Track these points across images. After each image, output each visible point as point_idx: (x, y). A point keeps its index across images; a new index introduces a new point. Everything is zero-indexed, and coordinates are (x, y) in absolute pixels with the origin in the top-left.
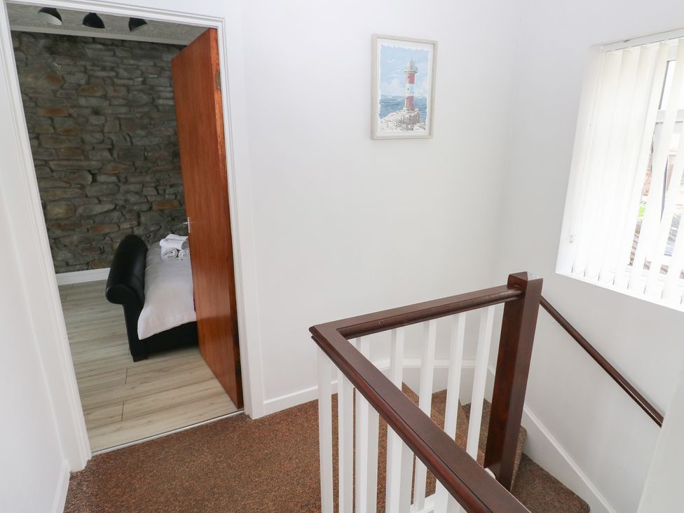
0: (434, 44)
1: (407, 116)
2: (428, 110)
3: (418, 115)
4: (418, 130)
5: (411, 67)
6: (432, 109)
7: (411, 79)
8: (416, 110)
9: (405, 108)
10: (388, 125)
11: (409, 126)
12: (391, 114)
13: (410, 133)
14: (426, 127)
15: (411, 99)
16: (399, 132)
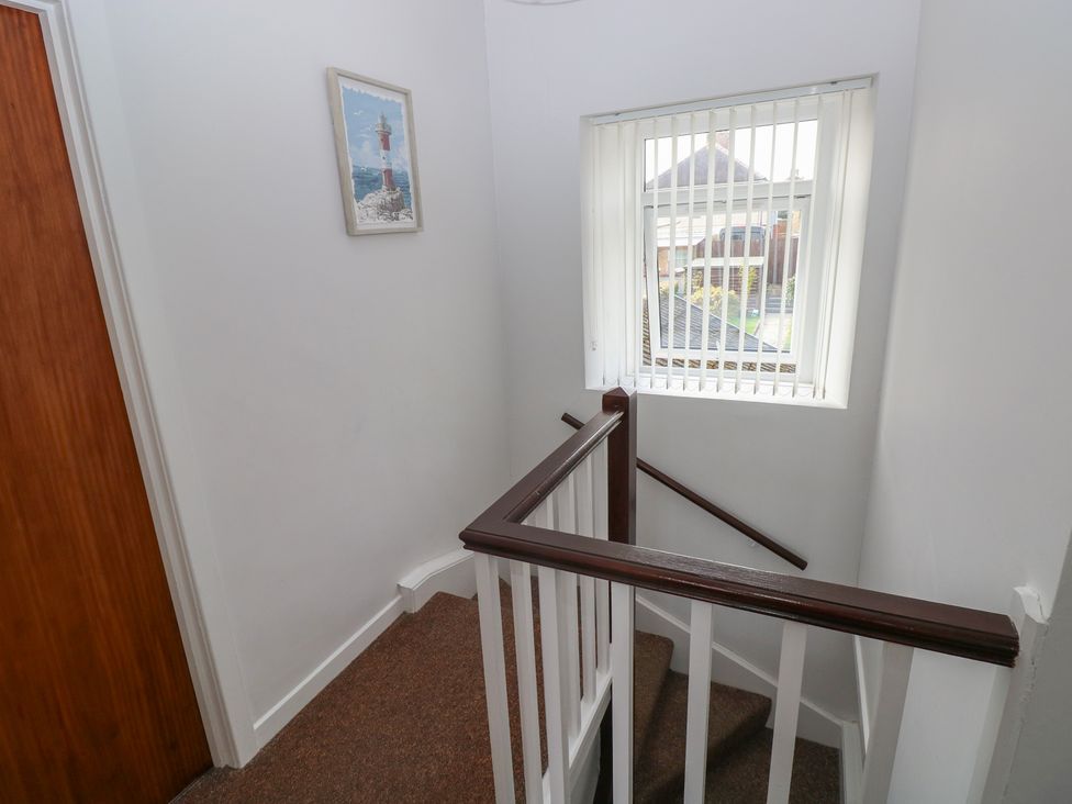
0: (406, 94)
1: (388, 198)
2: (411, 190)
3: (401, 196)
4: (405, 222)
5: (384, 125)
6: (417, 189)
7: (386, 143)
8: (398, 189)
9: (384, 187)
10: (367, 213)
11: (393, 214)
12: (369, 195)
13: (395, 225)
14: (414, 215)
15: (389, 172)
16: (382, 224)
